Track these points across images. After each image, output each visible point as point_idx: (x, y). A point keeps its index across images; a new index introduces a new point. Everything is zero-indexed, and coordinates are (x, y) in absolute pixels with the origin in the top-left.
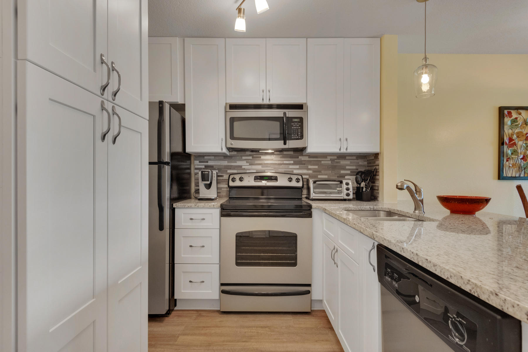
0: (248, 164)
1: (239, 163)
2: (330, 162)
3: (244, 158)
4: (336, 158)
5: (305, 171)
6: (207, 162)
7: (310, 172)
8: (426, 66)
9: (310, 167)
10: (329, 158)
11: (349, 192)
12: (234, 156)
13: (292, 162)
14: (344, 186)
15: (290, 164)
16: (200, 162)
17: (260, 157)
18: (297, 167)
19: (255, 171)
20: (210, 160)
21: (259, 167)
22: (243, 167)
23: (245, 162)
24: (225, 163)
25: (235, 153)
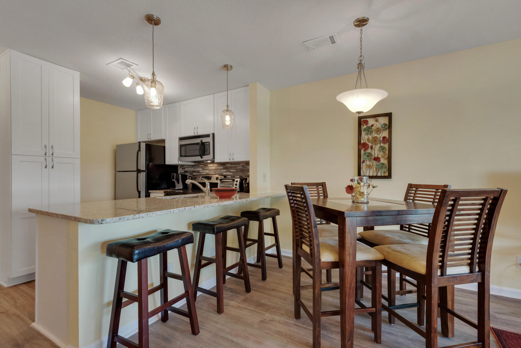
0: (202, 170)
1: (198, 169)
2: (242, 167)
3: (200, 166)
4: (245, 164)
5: (229, 173)
6: (185, 169)
7: (232, 174)
8: (227, 110)
9: (231, 171)
10: (241, 164)
11: (236, 186)
12: (197, 165)
13: (222, 168)
14: (235, 183)
15: (221, 169)
16: (182, 169)
17: (207, 165)
18: (225, 171)
19: (205, 174)
20: (186, 167)
21: (207, 171)
22: (200, 171)
23: (201, 168)
24: (192, 169)
25: (196, 163)
